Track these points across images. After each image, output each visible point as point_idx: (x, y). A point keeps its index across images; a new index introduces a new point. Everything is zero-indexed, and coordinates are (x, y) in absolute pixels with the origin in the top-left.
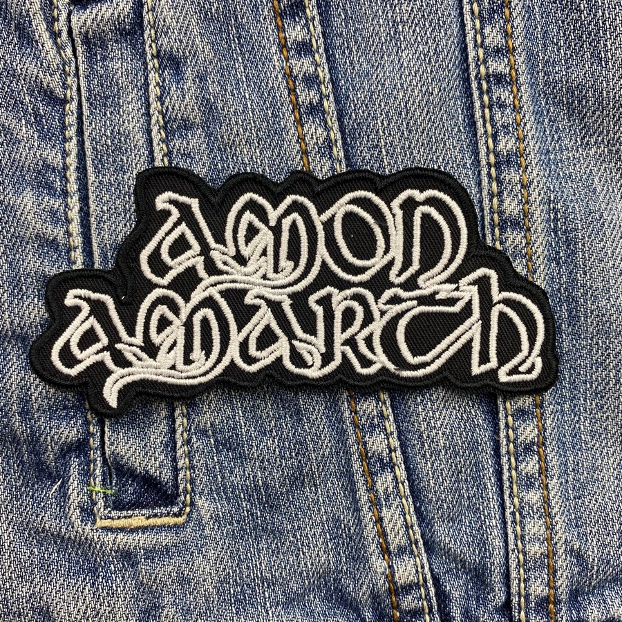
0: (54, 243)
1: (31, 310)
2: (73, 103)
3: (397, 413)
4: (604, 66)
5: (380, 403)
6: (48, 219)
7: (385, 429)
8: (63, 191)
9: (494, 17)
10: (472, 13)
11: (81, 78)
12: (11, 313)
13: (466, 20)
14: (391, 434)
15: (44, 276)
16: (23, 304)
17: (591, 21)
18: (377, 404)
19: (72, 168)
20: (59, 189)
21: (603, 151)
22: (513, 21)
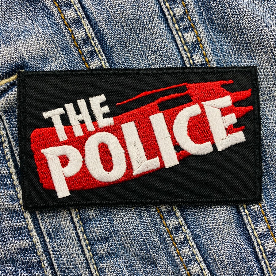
0: (14, 211)
1: (12, 246)
2: (6, 143)
3: (201, 250)
4: (254, 59)
5: (191, 247)
6: (9, 201)
7: (197, 260)
8: (12, 185)
9: (196, 50)
10: (185, 50)
11: (7, 129)
12: (3, 249)
13: (183, 55)
14: (200, 262)
15: (14, 228)
16: (8, 243)
17: (242, 41)
18: (189, 249)
19: (14, 174)
20: (10, 185)
21: (266, 98)
22: (205, 49)
